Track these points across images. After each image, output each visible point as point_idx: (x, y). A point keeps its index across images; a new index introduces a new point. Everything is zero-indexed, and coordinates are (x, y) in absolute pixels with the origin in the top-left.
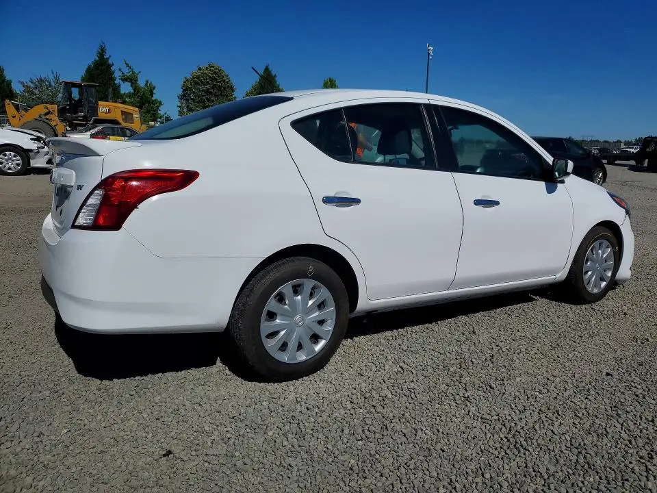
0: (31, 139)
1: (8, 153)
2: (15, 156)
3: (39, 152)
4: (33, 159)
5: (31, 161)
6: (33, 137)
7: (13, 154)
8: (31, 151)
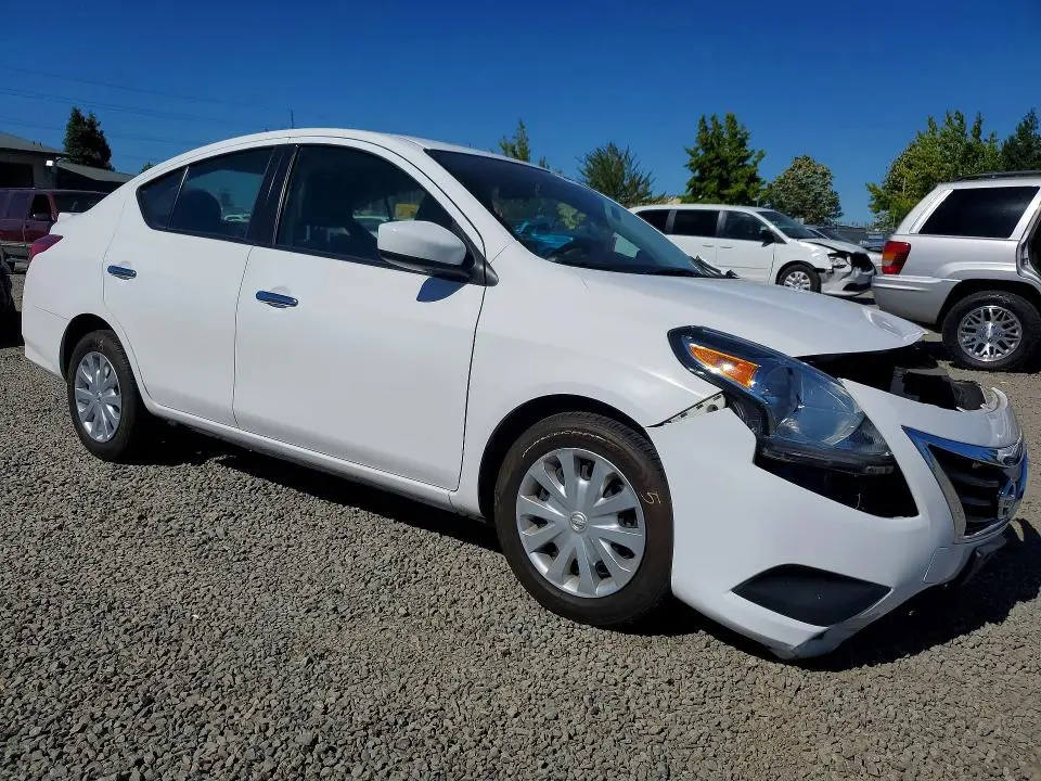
0: (830, 255)
1: (797, 273)
2: (804, 278)
3: (833, 272)
4: (825, 282)
5: (823, 285)
6: (834, 252)
7: (803, 274)
8: (823, 270)
